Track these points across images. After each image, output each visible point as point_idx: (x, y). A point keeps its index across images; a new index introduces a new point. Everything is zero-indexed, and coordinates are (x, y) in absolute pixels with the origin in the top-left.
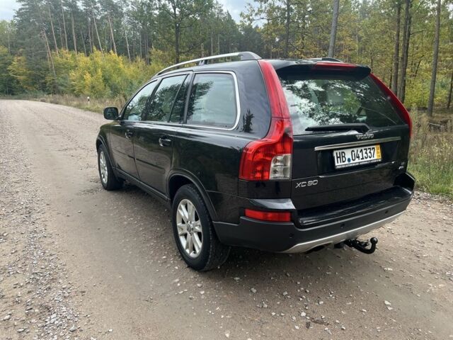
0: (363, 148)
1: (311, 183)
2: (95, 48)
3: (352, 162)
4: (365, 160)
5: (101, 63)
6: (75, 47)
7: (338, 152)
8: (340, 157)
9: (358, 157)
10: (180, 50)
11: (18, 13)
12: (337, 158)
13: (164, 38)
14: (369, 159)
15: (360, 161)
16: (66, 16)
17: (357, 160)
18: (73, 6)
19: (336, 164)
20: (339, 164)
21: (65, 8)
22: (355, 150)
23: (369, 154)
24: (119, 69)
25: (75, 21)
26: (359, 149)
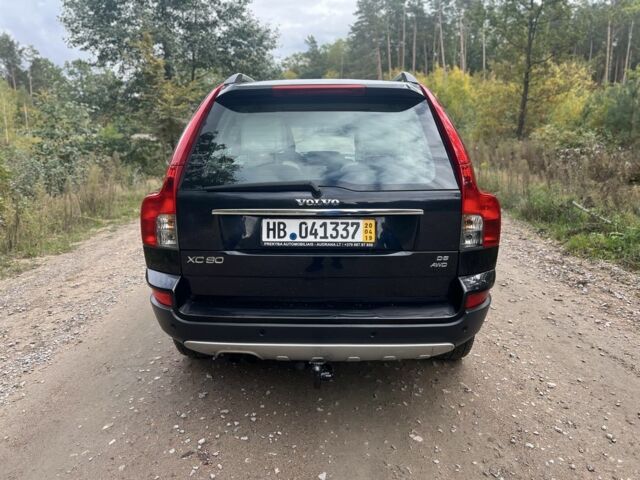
0: (328, 221)
1: (212, 260)
2: (437, 65)
3: (298, 239)
4: (330, 240)
5: (439, 84)
6: (414, 65)
7: (271, 221)
8: (274, 230)
9: (316, 234)
10: (532, 59)
11: (353, 29)
12: (269, 230)
13: (511, 43)
14: (339, 239)
15: (318, 240)
16: (407, 26)
17: (311, 238)
18: (418, 10)
19: (264, 238)
20: (271, 239)
21: (409, 15)
22: (310, 222)
23: (341, 232)
24: (464, 92)
25: (419, 30)
26: (319, 222)
